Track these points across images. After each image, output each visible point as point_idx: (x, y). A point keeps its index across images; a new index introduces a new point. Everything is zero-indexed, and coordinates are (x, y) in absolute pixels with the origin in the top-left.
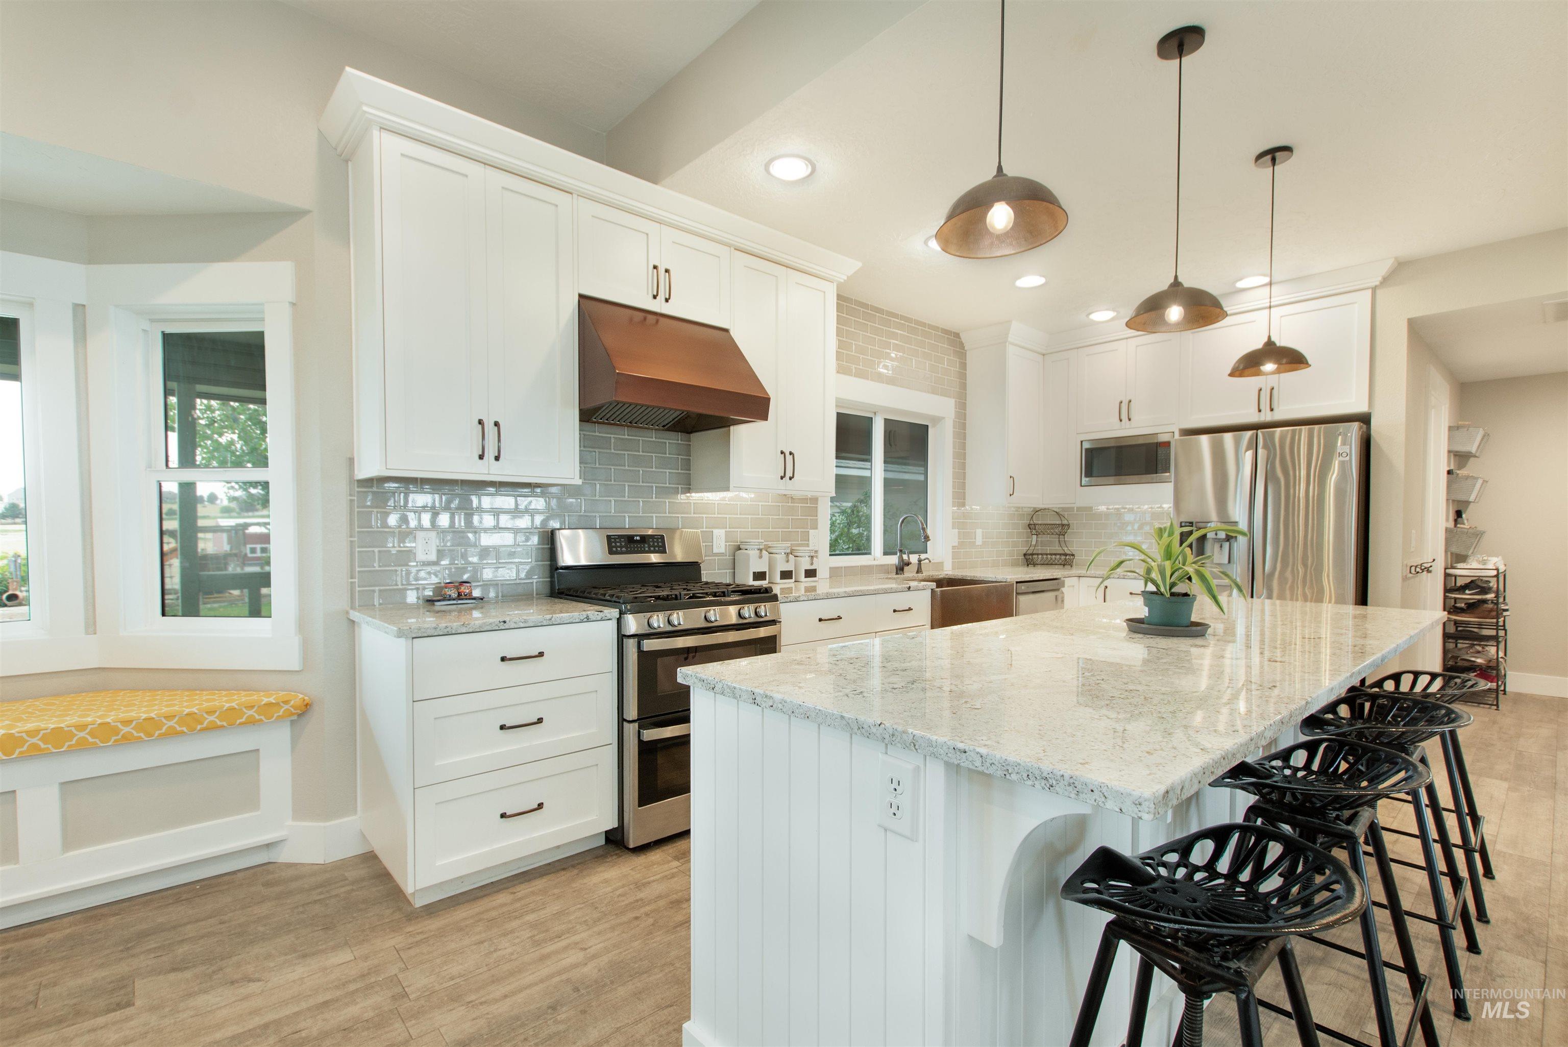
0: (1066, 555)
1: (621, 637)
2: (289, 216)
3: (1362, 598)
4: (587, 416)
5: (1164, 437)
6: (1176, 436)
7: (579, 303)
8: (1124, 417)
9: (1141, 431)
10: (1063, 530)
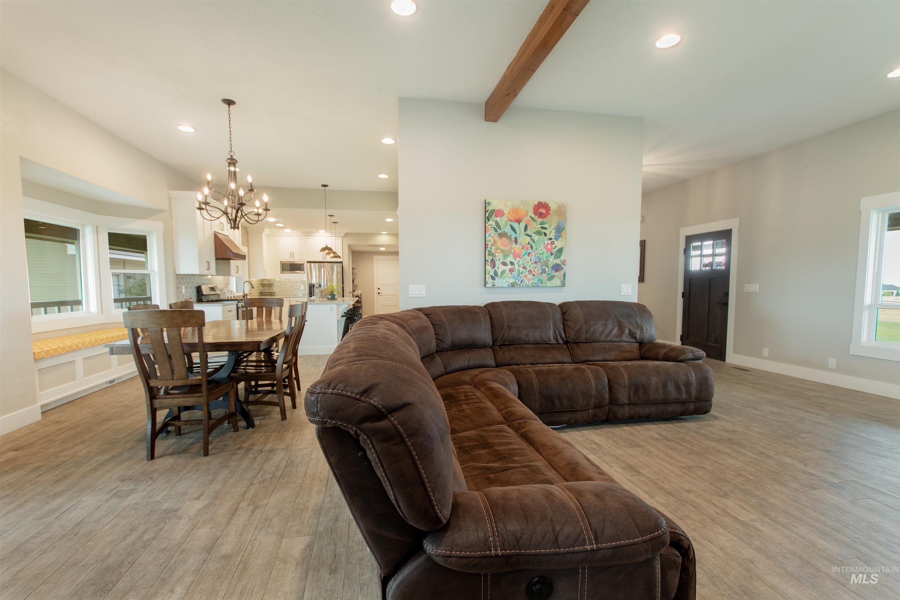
0: (271, 293)
1: (238, 308)
2: (164, 211)
3: (343, 297)
4: (216, 259)
5: (302, 263)
6: (306, 262)
7: (215, 233)
8: (292, 256)
9: (296, 260)
10: (270, 285)
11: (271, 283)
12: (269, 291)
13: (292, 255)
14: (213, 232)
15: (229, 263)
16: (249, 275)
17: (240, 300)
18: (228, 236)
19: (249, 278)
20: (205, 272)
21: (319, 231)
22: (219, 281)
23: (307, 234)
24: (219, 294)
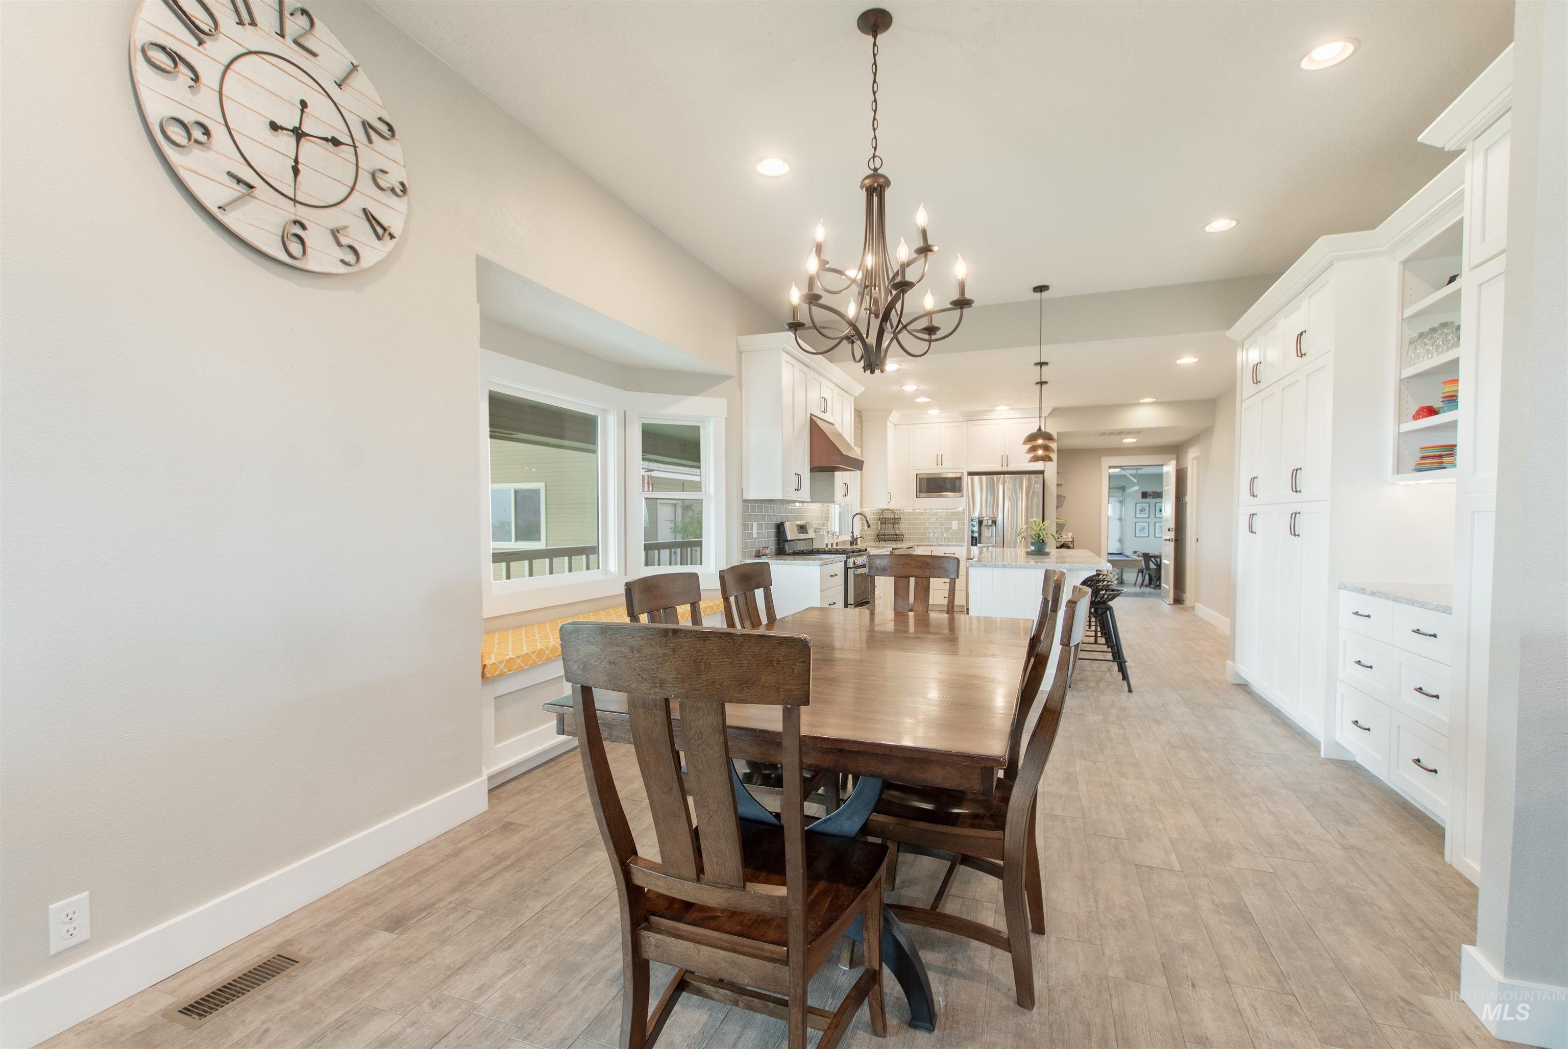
0: (897, 535)
1: (846, 569)
2: (729, 377)
4: (812, 468)
5: (958, 475)
6: (965, 474)
7: (811, 417)
8: (939, 463)
9: (948, 471)
10: (896, 521)
11: (896, 517)
12: (892, 532)
13: (940, 460)
14: (809, 416)
15: (832, 479)
16: (861, 503)
17: (850, 552)
18: (832, 424)
19: (861, 507)
20: (792, 495)
21: (997, 408)
22: (812, 512)
23: (972, 417)
24: (812, 539)
